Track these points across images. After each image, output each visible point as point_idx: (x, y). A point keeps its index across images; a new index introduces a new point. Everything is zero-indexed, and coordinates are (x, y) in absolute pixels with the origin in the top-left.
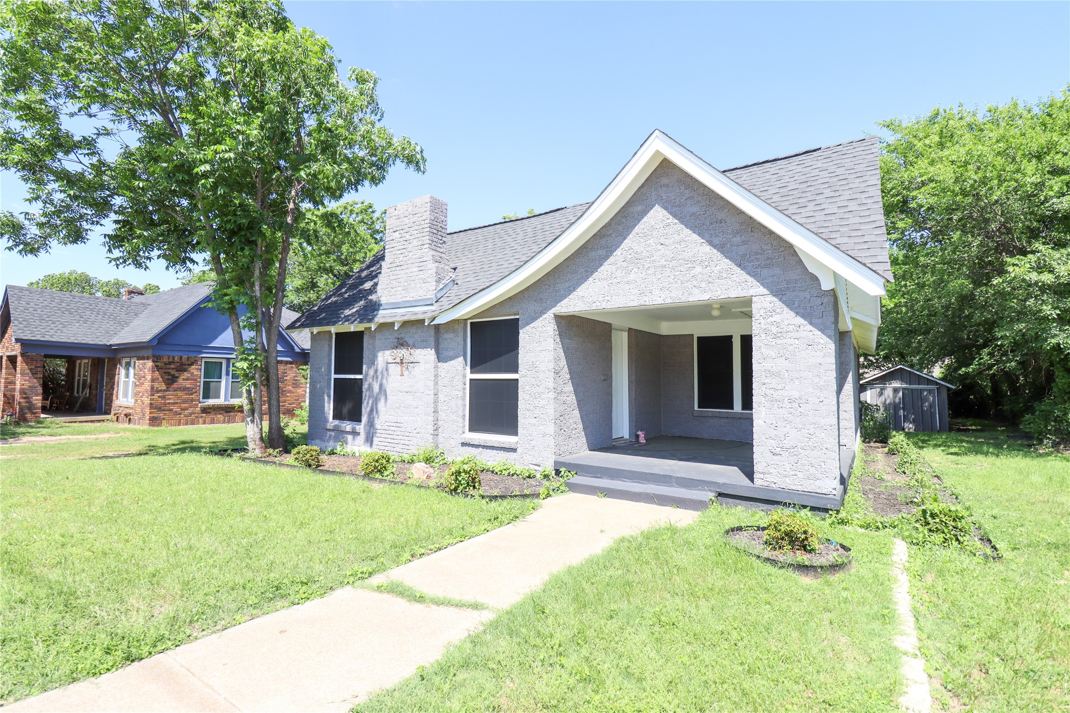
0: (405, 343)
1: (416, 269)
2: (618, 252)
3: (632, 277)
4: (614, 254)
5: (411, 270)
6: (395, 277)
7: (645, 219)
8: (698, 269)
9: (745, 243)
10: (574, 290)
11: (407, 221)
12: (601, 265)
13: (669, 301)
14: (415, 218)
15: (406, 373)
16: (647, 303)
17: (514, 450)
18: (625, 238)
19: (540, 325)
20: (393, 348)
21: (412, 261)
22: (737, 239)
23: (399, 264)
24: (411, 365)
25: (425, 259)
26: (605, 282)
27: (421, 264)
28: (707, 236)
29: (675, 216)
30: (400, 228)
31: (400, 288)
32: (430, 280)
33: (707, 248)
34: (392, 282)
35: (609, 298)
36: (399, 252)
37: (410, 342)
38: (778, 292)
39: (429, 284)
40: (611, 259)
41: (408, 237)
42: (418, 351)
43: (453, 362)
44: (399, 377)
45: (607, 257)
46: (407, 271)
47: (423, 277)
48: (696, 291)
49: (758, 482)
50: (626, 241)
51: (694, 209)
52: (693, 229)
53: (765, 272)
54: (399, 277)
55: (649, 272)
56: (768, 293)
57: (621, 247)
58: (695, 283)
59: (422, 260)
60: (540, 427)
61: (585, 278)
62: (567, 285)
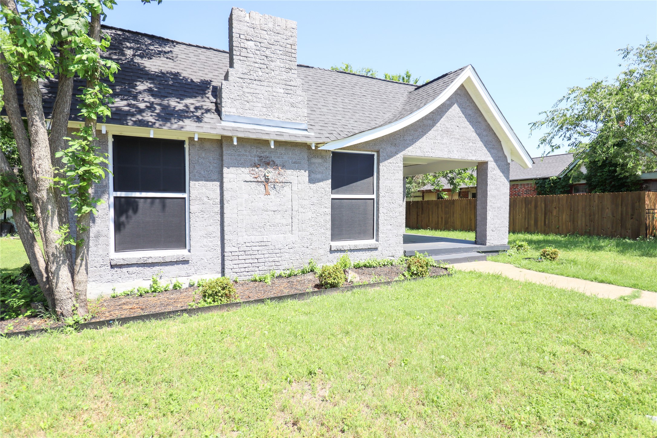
0: (271, 163)
1: (282, 91)
2: (438, 125)
3: (445, 141)
4: (437, 125)
5: (274, 89)
6: (252, 91)
7: (450, 110)
8: (471, 144)
9: (487, 136)
10: (415, 142)
11: (267, 37)
12: (430, 130)
13: (460, 158)
14: (278, 38)
15: (272, 192)
16: (451, 157)
17: (376, 249)
18: (442, 118)
19: (394, 161)
20: (254, 166)
21: (277, 81)
22: (484, 133)
23: (256, 78)
24: (280, 185)
25: (292, 83)
26: (432, 141)
27: (289, 88)
28: (475, 128)
29: (463, 113)
30: (257, 39)
31: (260, 105)
32: (300, 106)
33: (474, 134)
34: (247, 95)
35: (434, 151)
36: (256, 65)
37: (278, 161)
38: (496, 161)
39: (299, 110)
40: (435, 128)
41: (268, 53)
42: (289, 172)
43: (321, 183)
44: (262, 196)
45: (433, 126)
46: (270, 89)
47: (291, 100)
48: (470, 155)
49: (488, 244)
50: (442, 119)
51: (470, 112)
52: (470, 122)
53: (492, 151)
54: (257, 91)
55: (452, 140)
56: (493, 160)
57: (440, 122)
58: (470, 151)
59: (288, 83)
60: (394, 231)
61: (423, 136)
62: (411, 138)
